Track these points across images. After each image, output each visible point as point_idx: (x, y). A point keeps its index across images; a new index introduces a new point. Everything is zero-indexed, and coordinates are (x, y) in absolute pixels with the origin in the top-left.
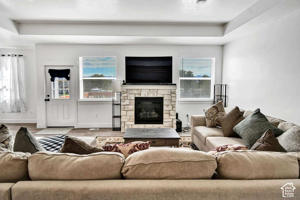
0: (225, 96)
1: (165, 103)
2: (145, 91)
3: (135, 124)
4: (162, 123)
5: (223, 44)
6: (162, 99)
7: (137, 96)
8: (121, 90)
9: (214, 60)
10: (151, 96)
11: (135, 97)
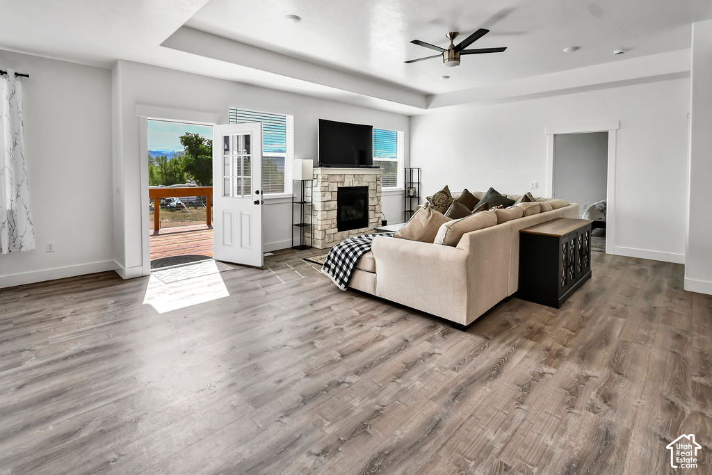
0: (418, 183)
1: (371, 195)
2: (349, 176)
3: (339, 231)
4: (367, 226)
5: (410, 114)
6: (367, 188)
7: (340, 186)
8: (320, 177)
9: (401, 135)
10: (356, 184)
11: (339, 188)
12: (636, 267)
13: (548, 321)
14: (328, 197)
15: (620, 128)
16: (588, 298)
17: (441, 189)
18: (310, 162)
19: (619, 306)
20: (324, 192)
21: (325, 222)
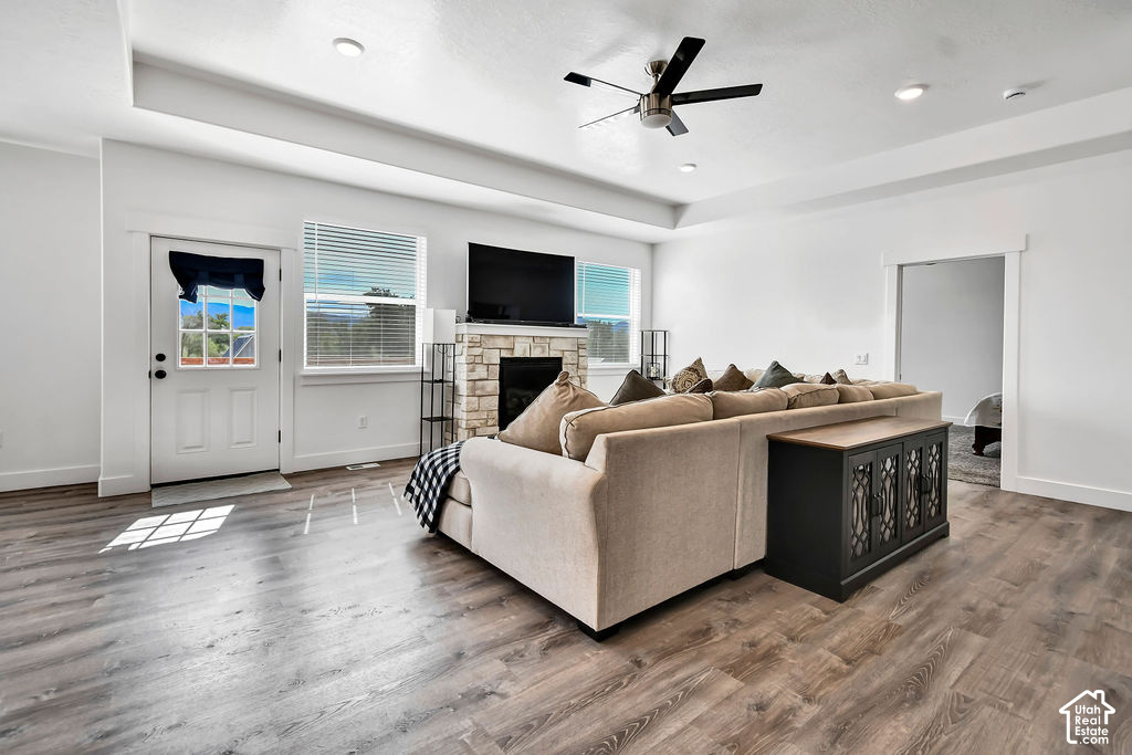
0: (665, 356)
1: (566, 371)
2: (523, 340)
5: (652, 241)
6: (558, 360)
7: (505, 354)
8: (466, 339)
9: (635, 276)
10: (537, 353)
11: (502, 359)
12: (1057, 521)
13: (803, 631)
14: (481, 372)
15: (1027, 249)
16: (923, 581)
17: (689, 363)
18: (452, 314)
19: (986, 605)
20: (472, 365)
21: (475, 415)
